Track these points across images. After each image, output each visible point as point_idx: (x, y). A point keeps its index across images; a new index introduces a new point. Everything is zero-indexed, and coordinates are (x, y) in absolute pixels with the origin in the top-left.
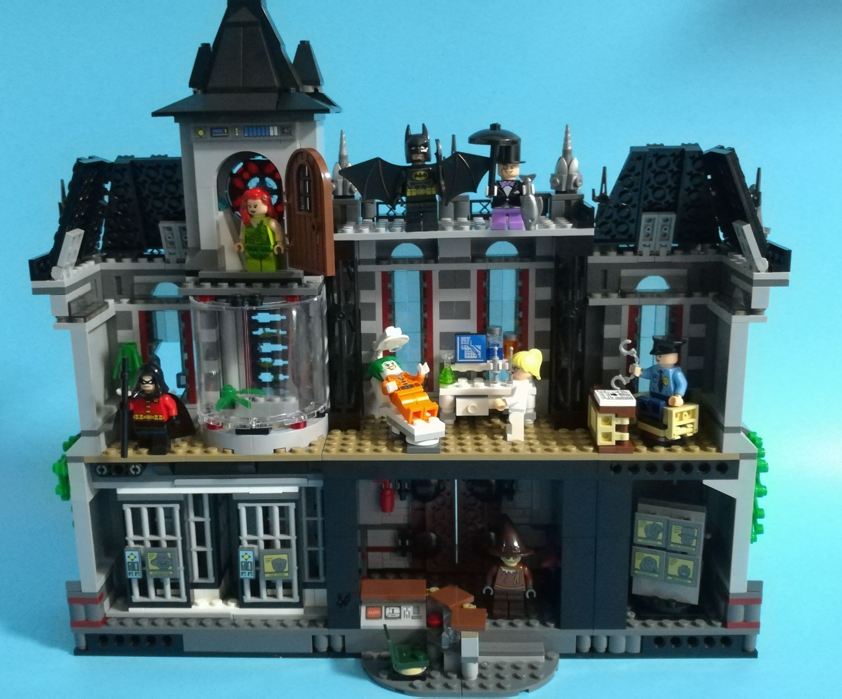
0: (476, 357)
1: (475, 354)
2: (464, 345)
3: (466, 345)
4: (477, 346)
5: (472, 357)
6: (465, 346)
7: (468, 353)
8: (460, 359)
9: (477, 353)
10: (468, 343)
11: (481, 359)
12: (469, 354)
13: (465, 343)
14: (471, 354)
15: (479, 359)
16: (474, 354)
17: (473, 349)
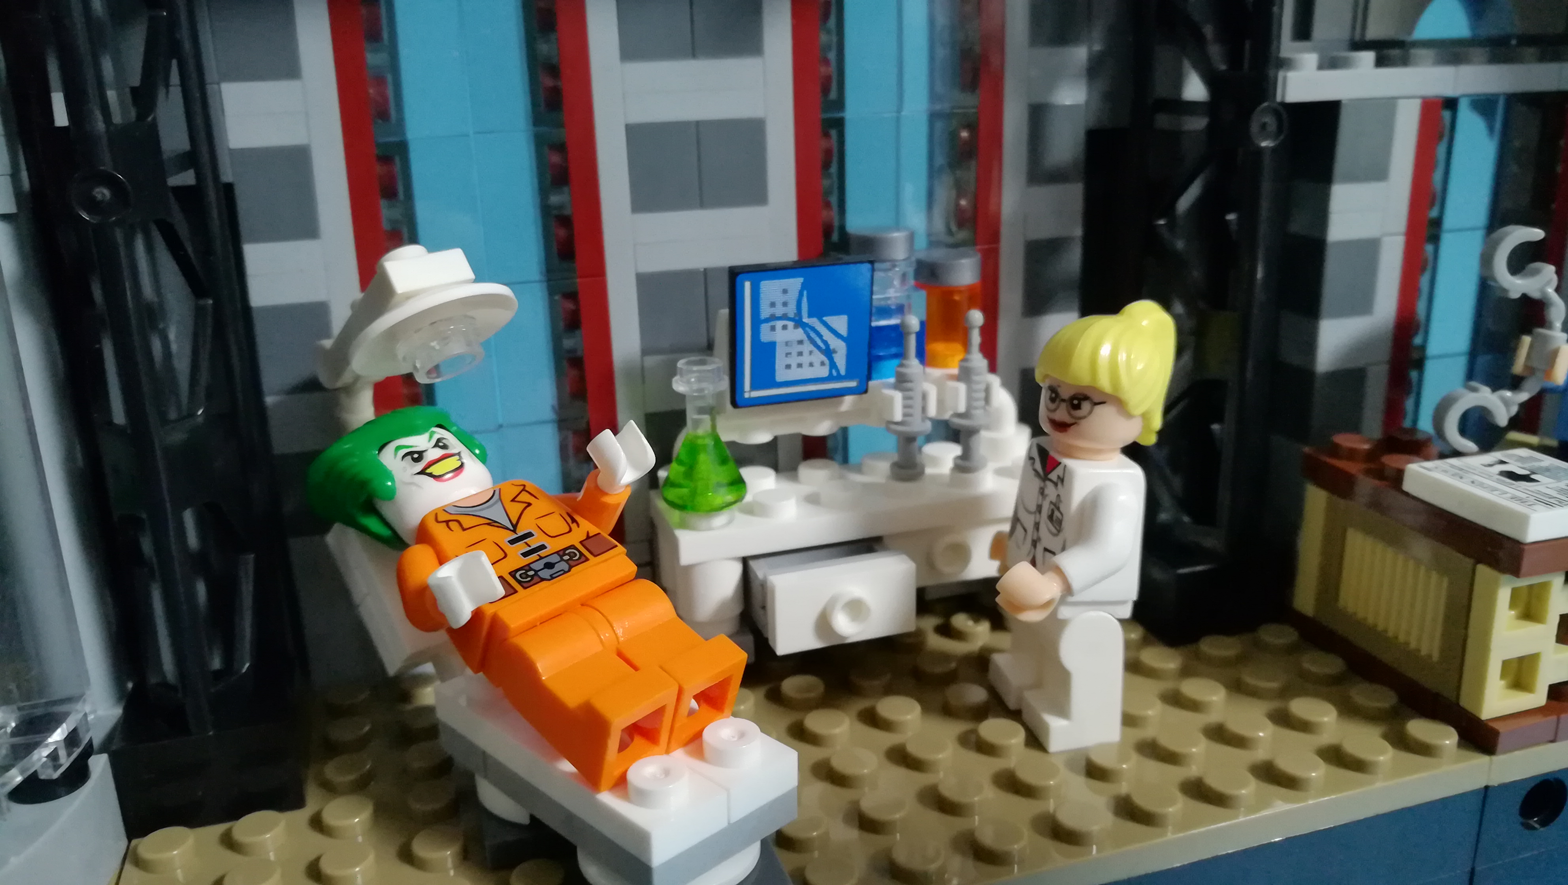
0: (824, 372)
1: (823, 358)
2: (773, 318)
3: (784, 317)
4: (831, 320)
5: (807, 373)
6: (779, 324)
7: (788, 354)
8: (754, 387)
9: (828, 352)
10: (791, 310)
11: (848, 377)
12: (793, 361)
13: (779, 311)
14: (805, 359)
15: (840, 378)
16: (819, 357)
17: (813, 335)
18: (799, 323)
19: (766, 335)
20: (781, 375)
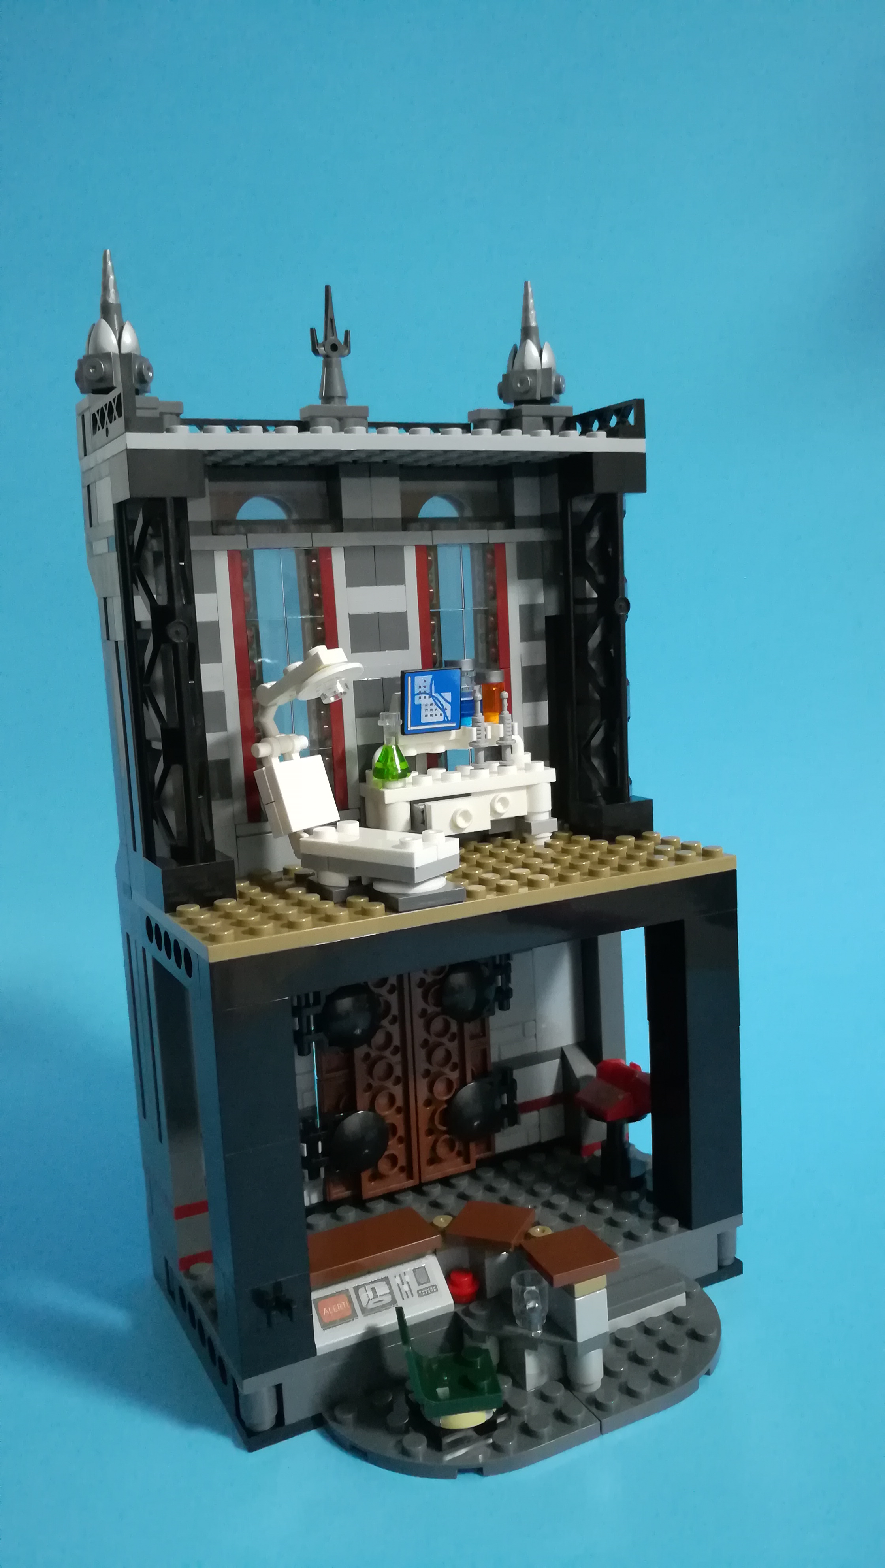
0: (441, 719)
2: (420, 693)
4: (445, 694)
5: (435, 719)
6: (423, 696)
7: (426, 710)
8: (412, 725)
9: (444, 710)
10: (428, 690)
11: (451, 722)
12: (429, 713)
13: (423, 690)
14: (434, 713)
15: (448, 722)
16: (439, 712)
17: (436, 701)
18: (431, 696)
19: (417, 702)
20: (424, 720)
